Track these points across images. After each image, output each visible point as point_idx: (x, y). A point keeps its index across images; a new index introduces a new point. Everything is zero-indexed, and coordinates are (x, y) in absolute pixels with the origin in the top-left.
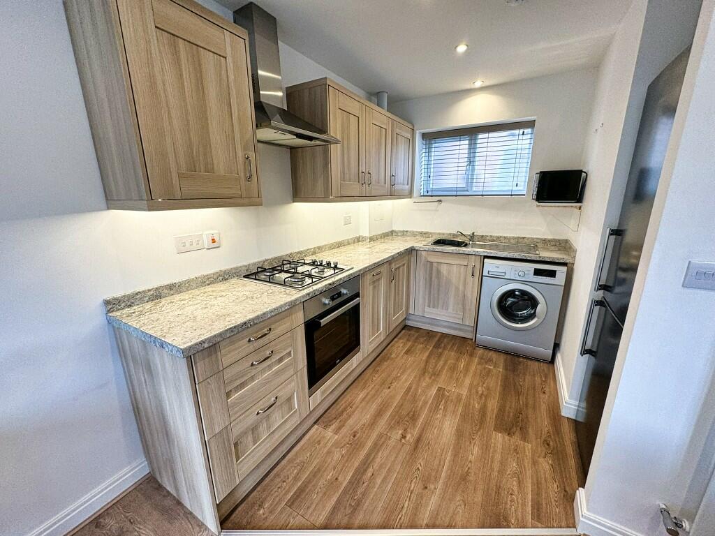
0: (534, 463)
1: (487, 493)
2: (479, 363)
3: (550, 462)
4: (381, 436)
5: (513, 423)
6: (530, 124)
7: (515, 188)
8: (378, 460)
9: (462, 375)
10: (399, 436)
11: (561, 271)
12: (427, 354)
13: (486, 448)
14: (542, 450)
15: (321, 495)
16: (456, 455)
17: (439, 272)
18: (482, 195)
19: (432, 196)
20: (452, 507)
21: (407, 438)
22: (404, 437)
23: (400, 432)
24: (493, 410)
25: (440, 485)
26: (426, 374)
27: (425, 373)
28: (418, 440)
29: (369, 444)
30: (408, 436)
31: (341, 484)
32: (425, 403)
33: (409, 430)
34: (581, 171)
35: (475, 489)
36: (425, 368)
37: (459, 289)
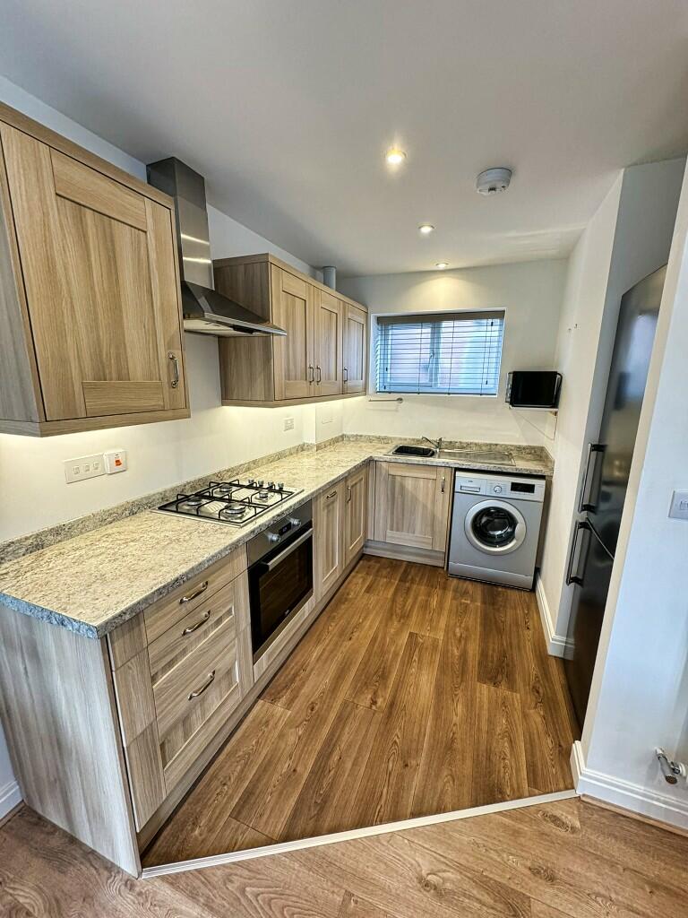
0: (525, 716)
1: (476, 762)
2: (454, 598)
3: (542, 713)
4: (345, 704)
5: (497, 670)
6: (500, 315)
7: (485, 386)
8: (345, 738)
9: (435, 615)
10: (368, 702)
11: (540, 485)
12: (392, 590)
13: (470, 704)
14: (531, 699)
15: (275, 794)
16: (437, 717)
17: (402, 487)
18: (449, 394)
19: (390, 393)
20: (440, 785)
21: (379, 704)
22: (374, 702)
23: (370, 696)
24: (474, 655)
25: (422, 760)
26: (394, 617)
27: (392, 615)
28: (392, 705)
29: (332, 717)
30: (380, 701)
31: (301, 775)
32: (396, 654)
33: (379, 692)
34: (556, 373)
35: (463, 760)
36: (391, 608)
37: (426, 507)
